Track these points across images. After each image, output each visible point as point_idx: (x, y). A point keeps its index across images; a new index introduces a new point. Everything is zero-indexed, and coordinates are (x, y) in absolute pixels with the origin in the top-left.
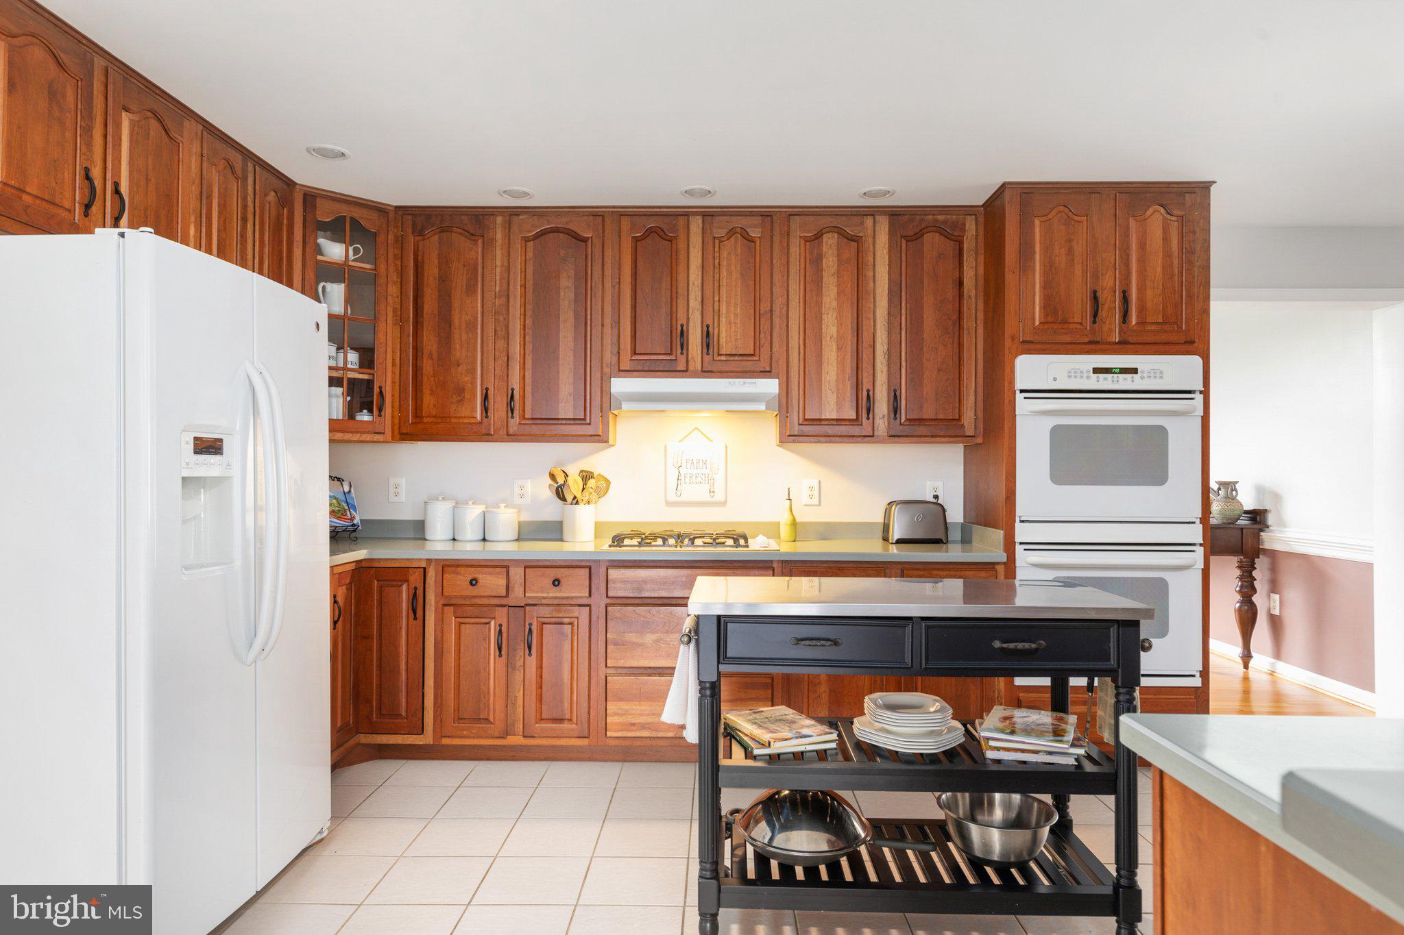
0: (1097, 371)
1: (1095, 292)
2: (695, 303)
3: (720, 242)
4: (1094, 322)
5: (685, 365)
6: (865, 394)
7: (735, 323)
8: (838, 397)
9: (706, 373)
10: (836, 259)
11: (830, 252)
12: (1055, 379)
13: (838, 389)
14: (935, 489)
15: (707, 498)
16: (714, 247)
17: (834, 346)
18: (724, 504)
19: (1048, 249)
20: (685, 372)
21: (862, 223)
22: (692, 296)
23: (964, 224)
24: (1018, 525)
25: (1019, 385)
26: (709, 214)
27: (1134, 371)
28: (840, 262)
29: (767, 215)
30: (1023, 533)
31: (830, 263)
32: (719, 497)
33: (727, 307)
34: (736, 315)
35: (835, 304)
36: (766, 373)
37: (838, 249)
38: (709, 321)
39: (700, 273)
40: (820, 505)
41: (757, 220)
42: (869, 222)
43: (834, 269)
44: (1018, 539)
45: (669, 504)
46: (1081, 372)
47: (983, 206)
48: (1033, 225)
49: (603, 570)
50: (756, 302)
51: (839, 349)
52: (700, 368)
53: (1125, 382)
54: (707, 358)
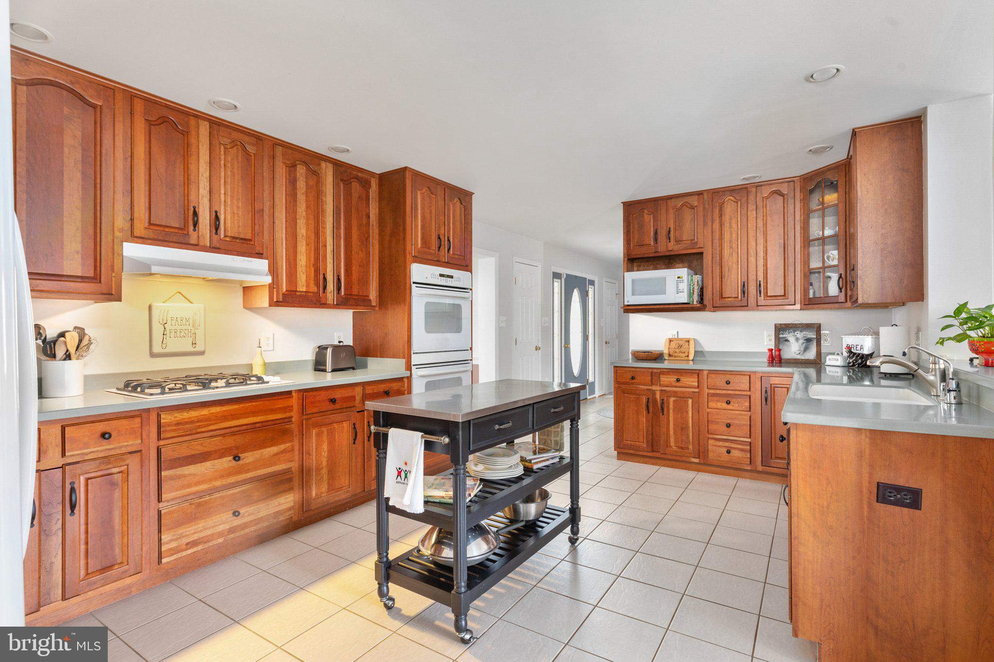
0: (441, 275)
1: (439, 235)
2: (204, 191)
3: (225, 148)
4: (439, 251)
5: (197, 240)
6: (321, 276)
7: (237, 214)
8: (307, 277)
9: (214, 249)
10: (305, 184)
11: (301, 178)
12: (427, 278)
13: (307, 272)
14: (339, 337)
15: (190, 349)
16: (220, 151)
17: (304, 243)
18: (202, 353)
19: (423, 209)
20: (196, 247)
21: (320, 165)
22: (201, 186)
23: (370, 182)
24: (413, 356)
25: (414, 279)
26: (216, 124)
27: (452, 277)
28: (308, 187)
29: (259, 138)
30: (415, 359)
31: (302, 186)
32: (199, 348)
33: (231, 201)
34: (238, 207)
35: (304, 214)
36: (259, 255)
37: (307, 178)
38: (215, 208)
39: (208, 168)
40: (273, 350)
41: (253, 140)
42: (323, 164)
43: (304, 190)
44: (413, 363)
45: (152, 356)
46: (436, 276)
47: (379, 174)
48: (417, 194)
50: (253, 200)
51: (307, 244)
52: (208, 245)
53: (449, 282)
54: (215, 237)
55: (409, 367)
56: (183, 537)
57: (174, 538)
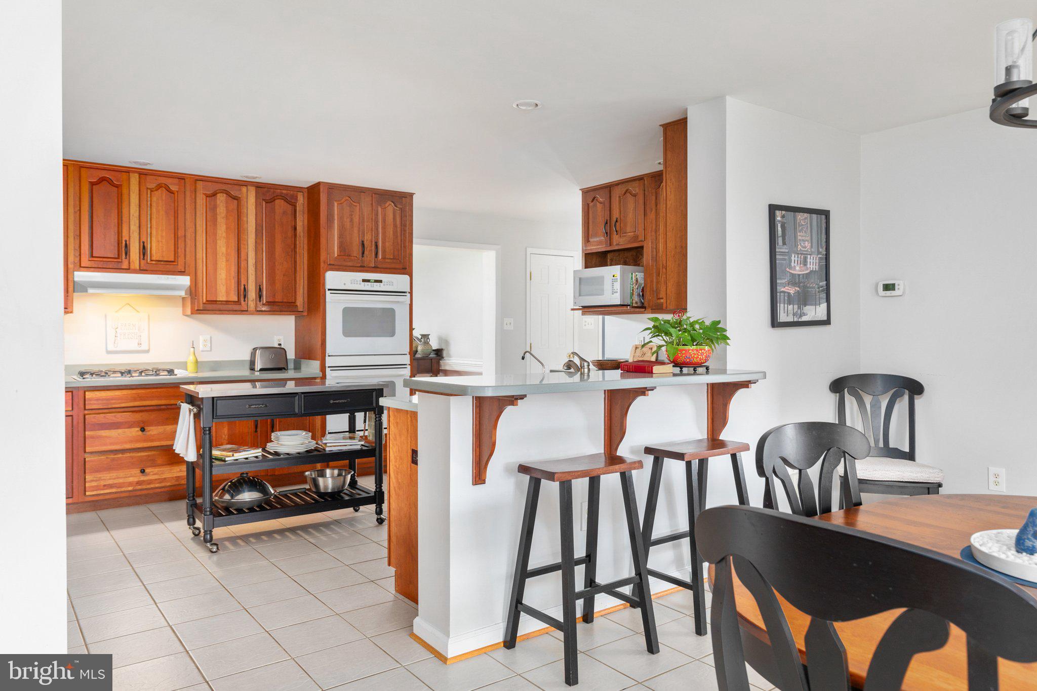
0: (364, 281)
1: (363, 242)
2: (134, 227)
3: (152, 191)
4: (363, 256)
5: (128, 266)
6: (243, 287)
7: (161, 241)
8: (226, 288)
9: (142, 271)
10: (225, 209)
11: (221, 204)
12: (345, 284)
13: (227, 283)
14: (279, 340)
15: (137, 348)
16: (147, 194)
17: (224, 259)
18: (148, 351)
19: (341, 219)
20: (128, 270)
21: (240, 190)
22: (132, 223)
23: (297, 197)
24: (327, 358)
25: (328, 286)
26: (144, 174)
27: (380, 281)
28: (228, 211)
29: (181, 178)
30: (329, 362)
31: (222, 211)
32: (144, 347)
33: (157, 231)
34: (162, 236)
35: (224, 234)
36: (182, 273)
37: (227, 203)
38: (144, 239)
39: (138, 209)
40: (211, 351)
41: (176, 181)
42: (244, 189)
43: (223, 215)
44: (327, 365)
45: (109, 352)
46: (357, 281)
47: (307, 188)
48: (333, 206)
49: (82, 393)
50: (176, 229)
51: (227, 261)
52: (138, 268)
53: (377, 287)
54: (143, 262)
55: (323, 368)
56: (102, 480)
57: (95, 479)
